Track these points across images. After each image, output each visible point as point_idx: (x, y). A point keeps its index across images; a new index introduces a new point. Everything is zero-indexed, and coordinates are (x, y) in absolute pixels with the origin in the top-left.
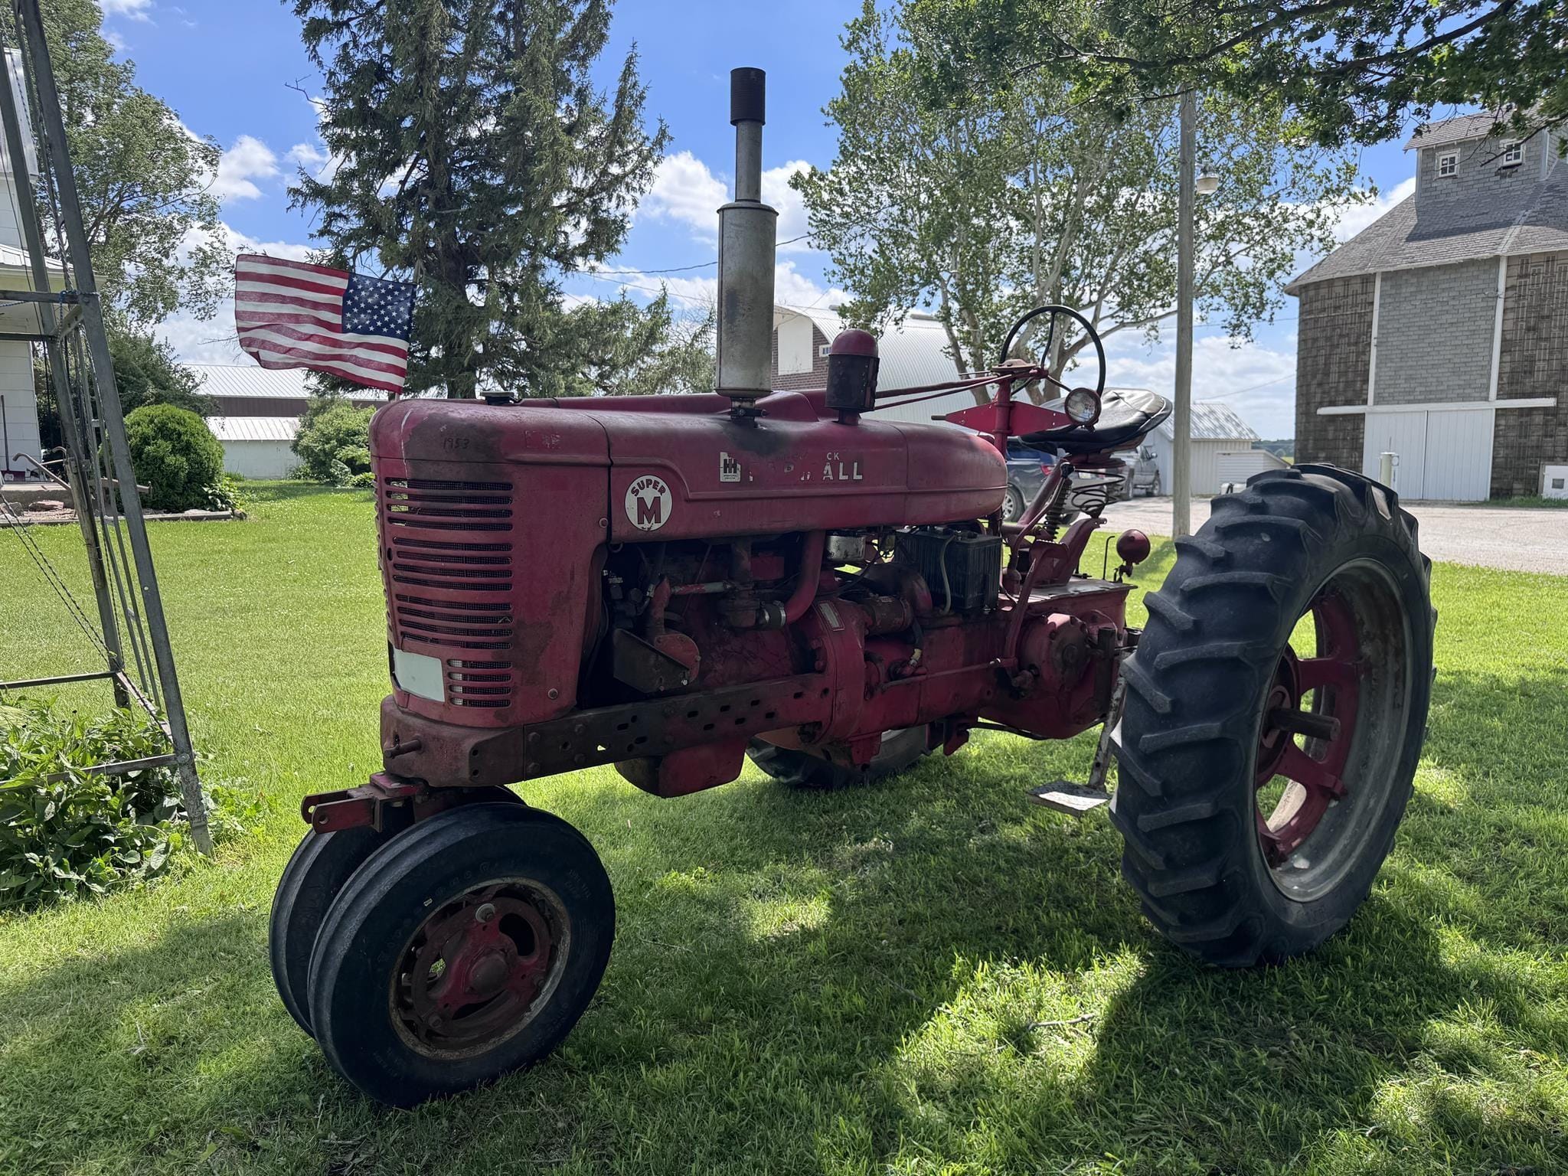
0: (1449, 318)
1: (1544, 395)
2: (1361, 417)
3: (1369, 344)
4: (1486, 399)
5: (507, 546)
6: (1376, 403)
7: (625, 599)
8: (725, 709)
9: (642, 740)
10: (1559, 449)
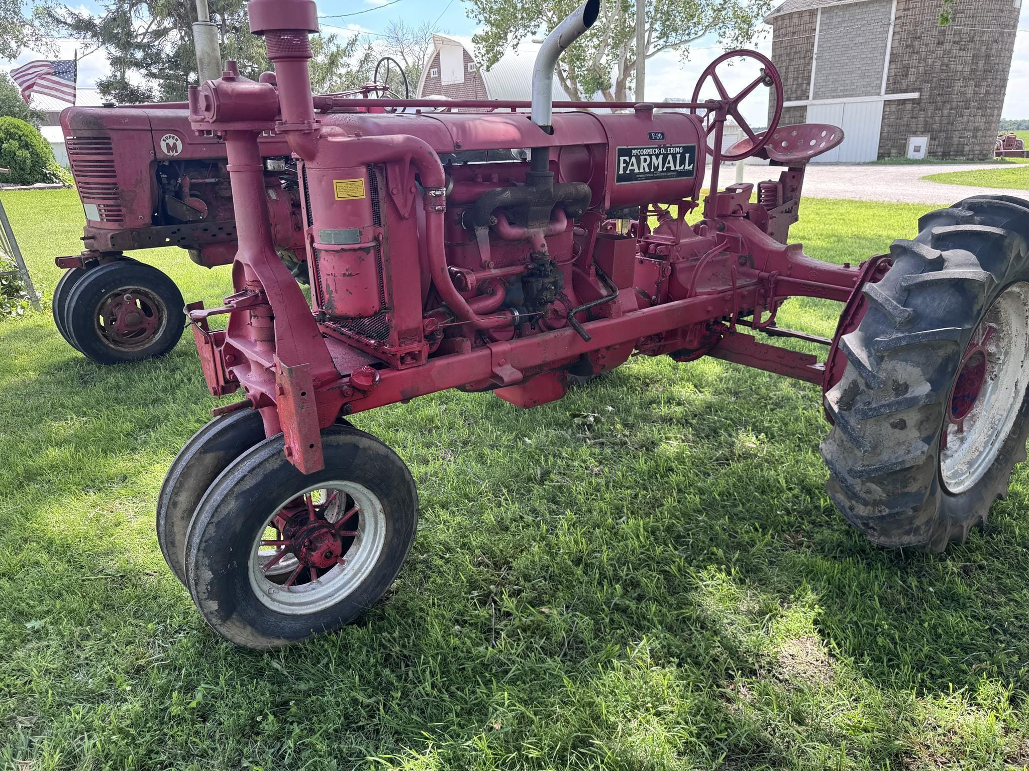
0: (861, 39)
1: (913, 91)
2: (804, 108)
3: (812, 58)
4: (879, 94)
5: (113, 161)
6: (814, 98)
7: (169, 184)
8: (220, 229)
9: (183, 238)
10: (920, 126)
